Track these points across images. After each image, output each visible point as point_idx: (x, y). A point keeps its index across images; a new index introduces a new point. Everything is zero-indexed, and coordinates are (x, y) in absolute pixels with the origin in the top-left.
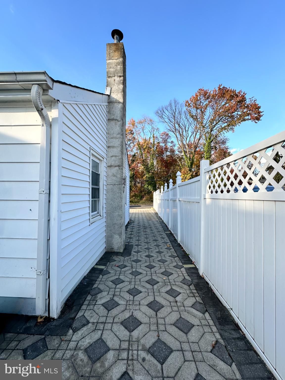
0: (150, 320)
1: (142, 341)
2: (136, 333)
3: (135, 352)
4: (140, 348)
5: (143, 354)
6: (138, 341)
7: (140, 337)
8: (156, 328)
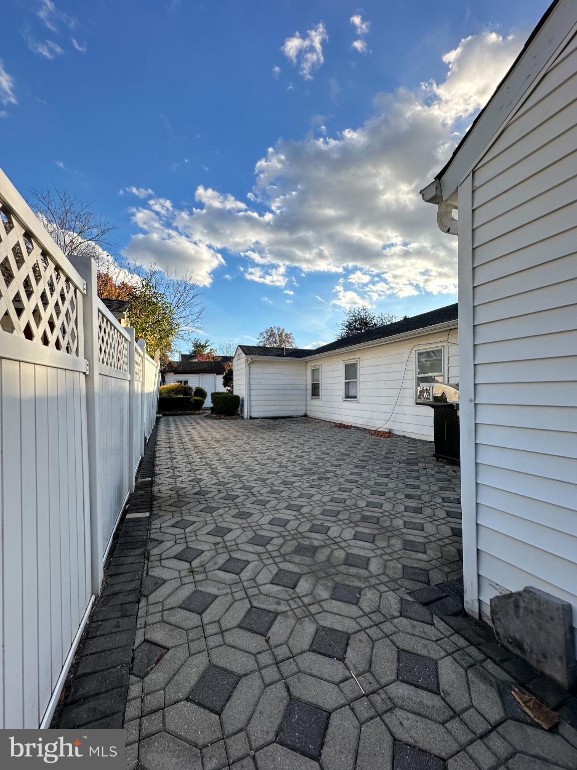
0: (297, 665)
1: (292, 621)
2: (309, 629)
3: (294, 606)
4: (290, 613)
5: (283, 608)
6: (299, 620)
7: (298, 626)
8: (276, 653)
